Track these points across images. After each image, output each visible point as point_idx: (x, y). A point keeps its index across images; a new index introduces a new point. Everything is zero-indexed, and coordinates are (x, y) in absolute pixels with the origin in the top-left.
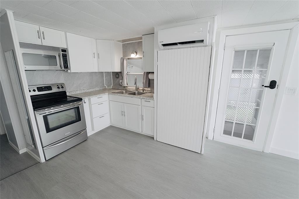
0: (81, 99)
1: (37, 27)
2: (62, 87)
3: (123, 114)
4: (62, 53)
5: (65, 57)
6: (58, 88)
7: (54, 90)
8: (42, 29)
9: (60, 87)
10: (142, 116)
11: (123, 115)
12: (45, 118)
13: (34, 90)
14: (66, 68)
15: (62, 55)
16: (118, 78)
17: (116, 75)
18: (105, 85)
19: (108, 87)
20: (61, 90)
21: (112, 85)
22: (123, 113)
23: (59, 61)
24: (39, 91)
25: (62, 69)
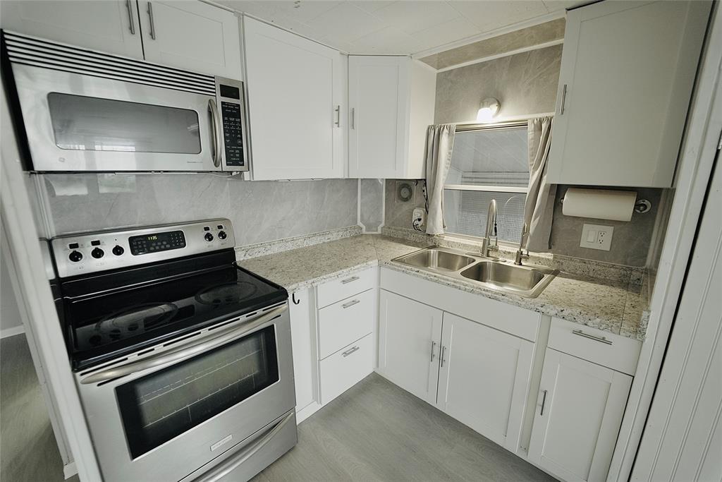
0: (281, 292)
2: (223, 235)
3: (437, 354)
4: (220, 99)
5: (234, 119)
6: (209, 237)
7: (195, 245)
9: (215, 233)
11: (436, 360)
13: (118, 251)
14: (236, 164)
15: (223, 109)
16: (406, 200)
17: (400, 190)
18: (359, 223)
19: (367, 230)
20: (217, 244)
21: (383, 224)
22: (437, 349)
23: (210, 133)
24: (134, 251)
25: (219, 169)
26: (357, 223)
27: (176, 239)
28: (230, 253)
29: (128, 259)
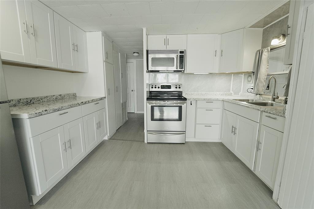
0: (185, 99)
1: (164, 36)
2: (180, 88)
3: (234, 130)
4: (179, 54)
5: (182, 59)
6: (176, 88)
7: (173, 89)
8: (168, 37)
9: (178, 87)
10: (259, 143)
11: (233, 133)
12: (152, 108)
13: (159, 88)
14: (181, 69)
15: (180, 56)
17: (248, 78)
18: (231, 92)
19: (234, 94)
20: (178, 90)
21: (240, 93)
22: (234, 128)
23: (177, 62)
24: (162, 88)
25: (177, 70)
26: (230, 91)
27: (169, 87)
28: (181, 92)
29: (160, 90)
